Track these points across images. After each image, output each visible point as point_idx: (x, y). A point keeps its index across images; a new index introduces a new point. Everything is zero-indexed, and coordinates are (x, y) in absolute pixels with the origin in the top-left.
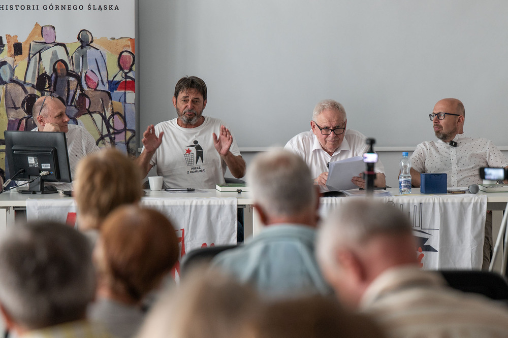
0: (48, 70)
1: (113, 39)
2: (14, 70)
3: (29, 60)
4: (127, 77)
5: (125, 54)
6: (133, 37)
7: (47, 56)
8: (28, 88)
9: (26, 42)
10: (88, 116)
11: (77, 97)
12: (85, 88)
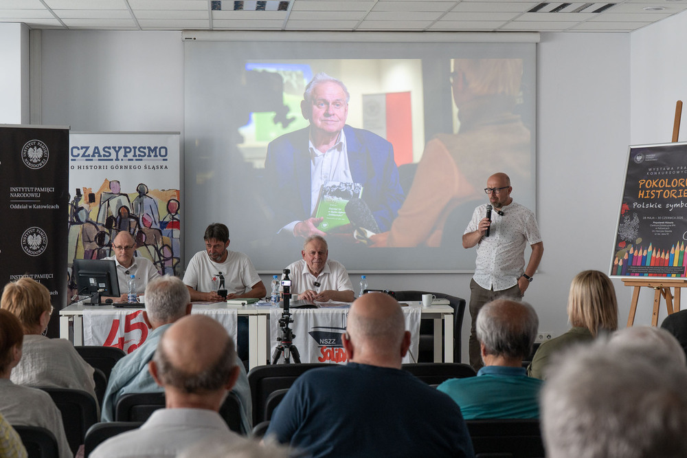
0: (114, 213)
1: (163, 190)
2: (89, 214)
3: (101, 206)
4: (173, 218)
5: (171, 202)
6: (178, 189)
7: (114, 203)
8: (99, 227)
9: (98, 193)
10: (144, 247)
11: (136, 233)
12: (142, 226)
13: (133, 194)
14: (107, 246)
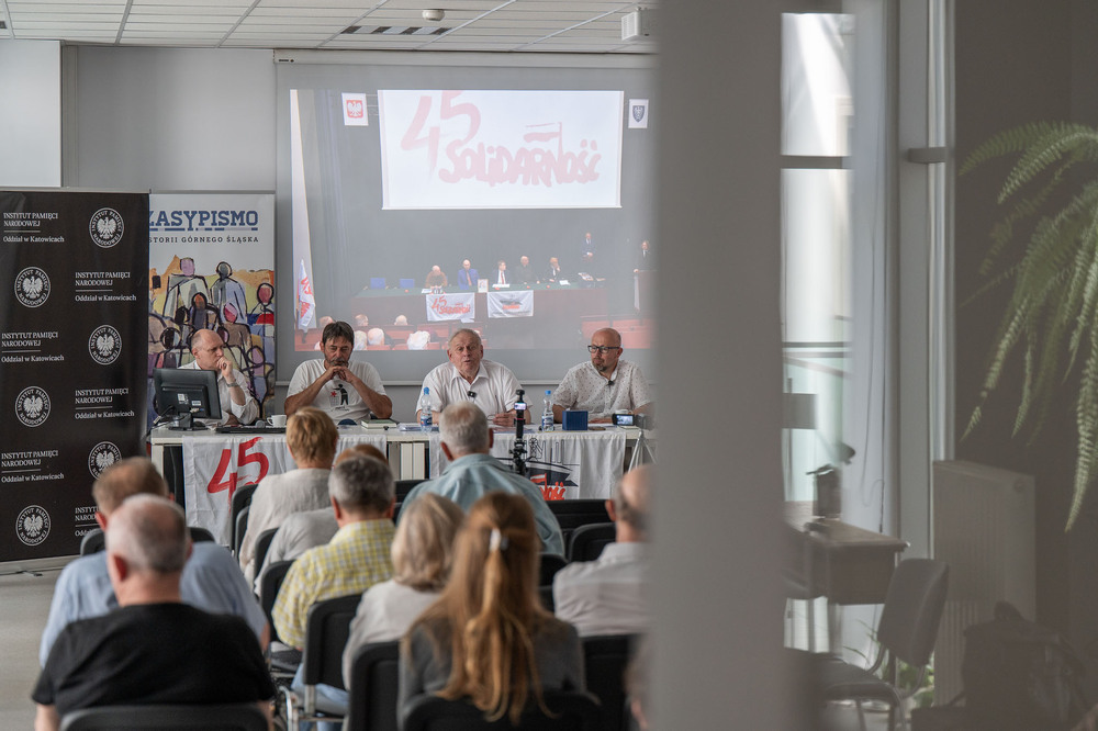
0: (187, 304)
1: (252, 271)
2: (152, 304)
3: (168, 293)
5: (263, 287)
6: (273, 269)
7: (186, 289)
11: (215, 330)
12: (224, 321)
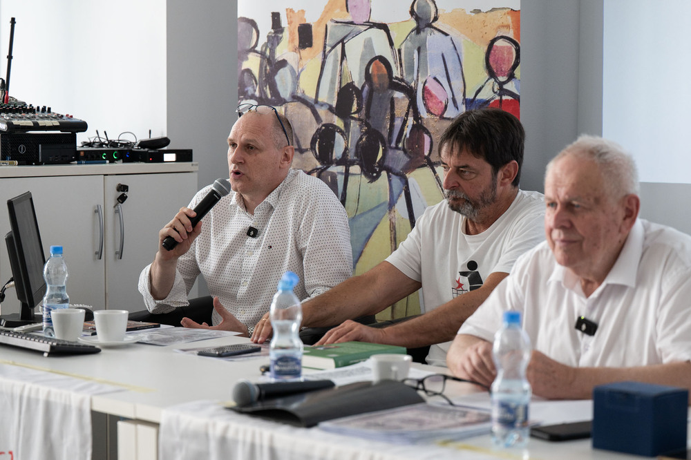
0: (358, 79)
1: (477, 11)
2: (298, 78)
3: (325, 57)
4: (502, 91)
5: (499, 43)
6: (517, 8)
7: (355, 48)
8: (322, 112)
9: (319, 22)
10: (427, 170)
11: (407, 131)
12: (423, 113)
13: (402, 25)
14: (339, 163)
